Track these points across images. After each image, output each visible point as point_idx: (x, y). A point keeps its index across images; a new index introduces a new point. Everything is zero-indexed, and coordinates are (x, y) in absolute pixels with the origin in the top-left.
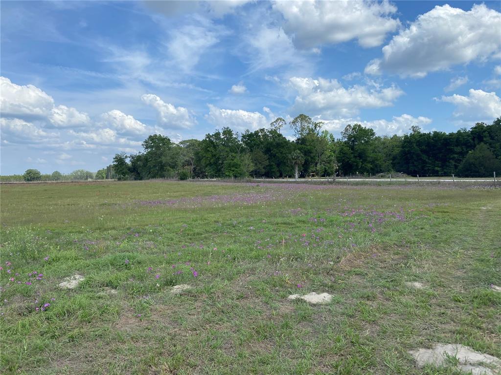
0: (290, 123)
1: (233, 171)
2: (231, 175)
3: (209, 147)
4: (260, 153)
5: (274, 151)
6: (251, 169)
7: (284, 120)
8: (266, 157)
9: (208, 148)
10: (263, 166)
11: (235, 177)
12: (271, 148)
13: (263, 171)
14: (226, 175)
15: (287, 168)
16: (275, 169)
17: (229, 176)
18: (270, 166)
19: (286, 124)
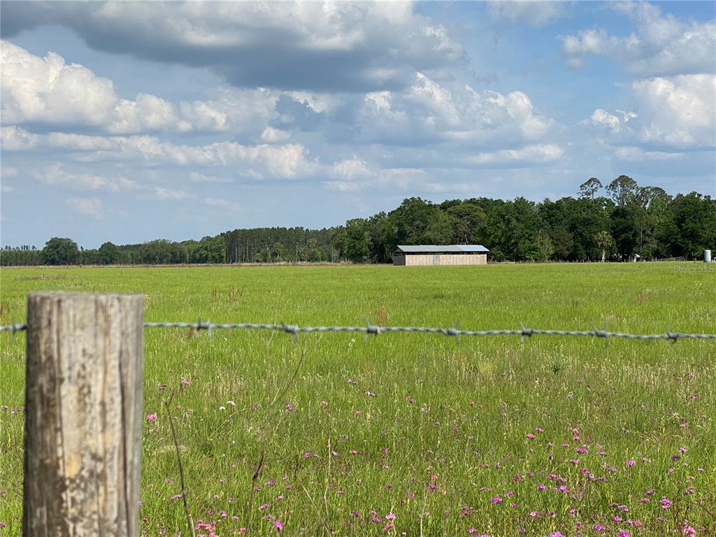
0: (607, 187)
1: (533, 254)
2: (532, 257)
3: (497, 223)
4: (562, 230)
5: (581, 228)
6: (552, 252)
7: (598, 182)
8: (571, 235)
9: (498, 225)
10: (566, 248)
11: (536, 260)
12: (577, 225)
13: (567, 253)
14: (527, 259)
15: (596, 249)
16: (582, 251)
17: (530, 260)
18: (575, 247)
19: (602, 187)
